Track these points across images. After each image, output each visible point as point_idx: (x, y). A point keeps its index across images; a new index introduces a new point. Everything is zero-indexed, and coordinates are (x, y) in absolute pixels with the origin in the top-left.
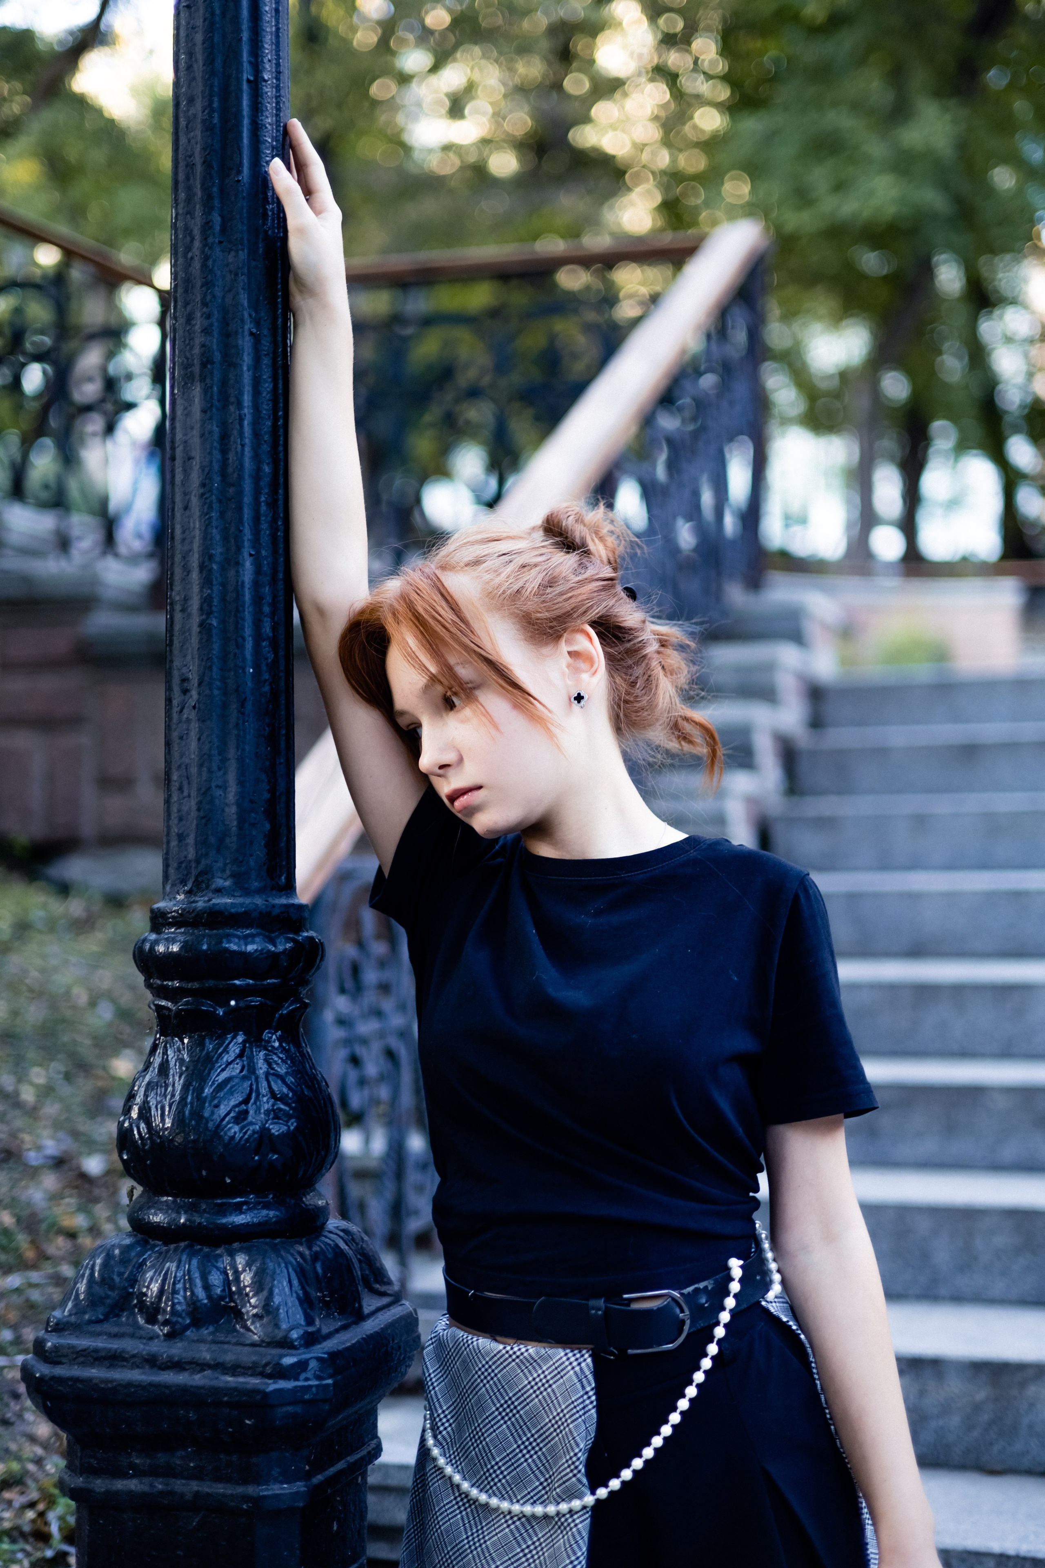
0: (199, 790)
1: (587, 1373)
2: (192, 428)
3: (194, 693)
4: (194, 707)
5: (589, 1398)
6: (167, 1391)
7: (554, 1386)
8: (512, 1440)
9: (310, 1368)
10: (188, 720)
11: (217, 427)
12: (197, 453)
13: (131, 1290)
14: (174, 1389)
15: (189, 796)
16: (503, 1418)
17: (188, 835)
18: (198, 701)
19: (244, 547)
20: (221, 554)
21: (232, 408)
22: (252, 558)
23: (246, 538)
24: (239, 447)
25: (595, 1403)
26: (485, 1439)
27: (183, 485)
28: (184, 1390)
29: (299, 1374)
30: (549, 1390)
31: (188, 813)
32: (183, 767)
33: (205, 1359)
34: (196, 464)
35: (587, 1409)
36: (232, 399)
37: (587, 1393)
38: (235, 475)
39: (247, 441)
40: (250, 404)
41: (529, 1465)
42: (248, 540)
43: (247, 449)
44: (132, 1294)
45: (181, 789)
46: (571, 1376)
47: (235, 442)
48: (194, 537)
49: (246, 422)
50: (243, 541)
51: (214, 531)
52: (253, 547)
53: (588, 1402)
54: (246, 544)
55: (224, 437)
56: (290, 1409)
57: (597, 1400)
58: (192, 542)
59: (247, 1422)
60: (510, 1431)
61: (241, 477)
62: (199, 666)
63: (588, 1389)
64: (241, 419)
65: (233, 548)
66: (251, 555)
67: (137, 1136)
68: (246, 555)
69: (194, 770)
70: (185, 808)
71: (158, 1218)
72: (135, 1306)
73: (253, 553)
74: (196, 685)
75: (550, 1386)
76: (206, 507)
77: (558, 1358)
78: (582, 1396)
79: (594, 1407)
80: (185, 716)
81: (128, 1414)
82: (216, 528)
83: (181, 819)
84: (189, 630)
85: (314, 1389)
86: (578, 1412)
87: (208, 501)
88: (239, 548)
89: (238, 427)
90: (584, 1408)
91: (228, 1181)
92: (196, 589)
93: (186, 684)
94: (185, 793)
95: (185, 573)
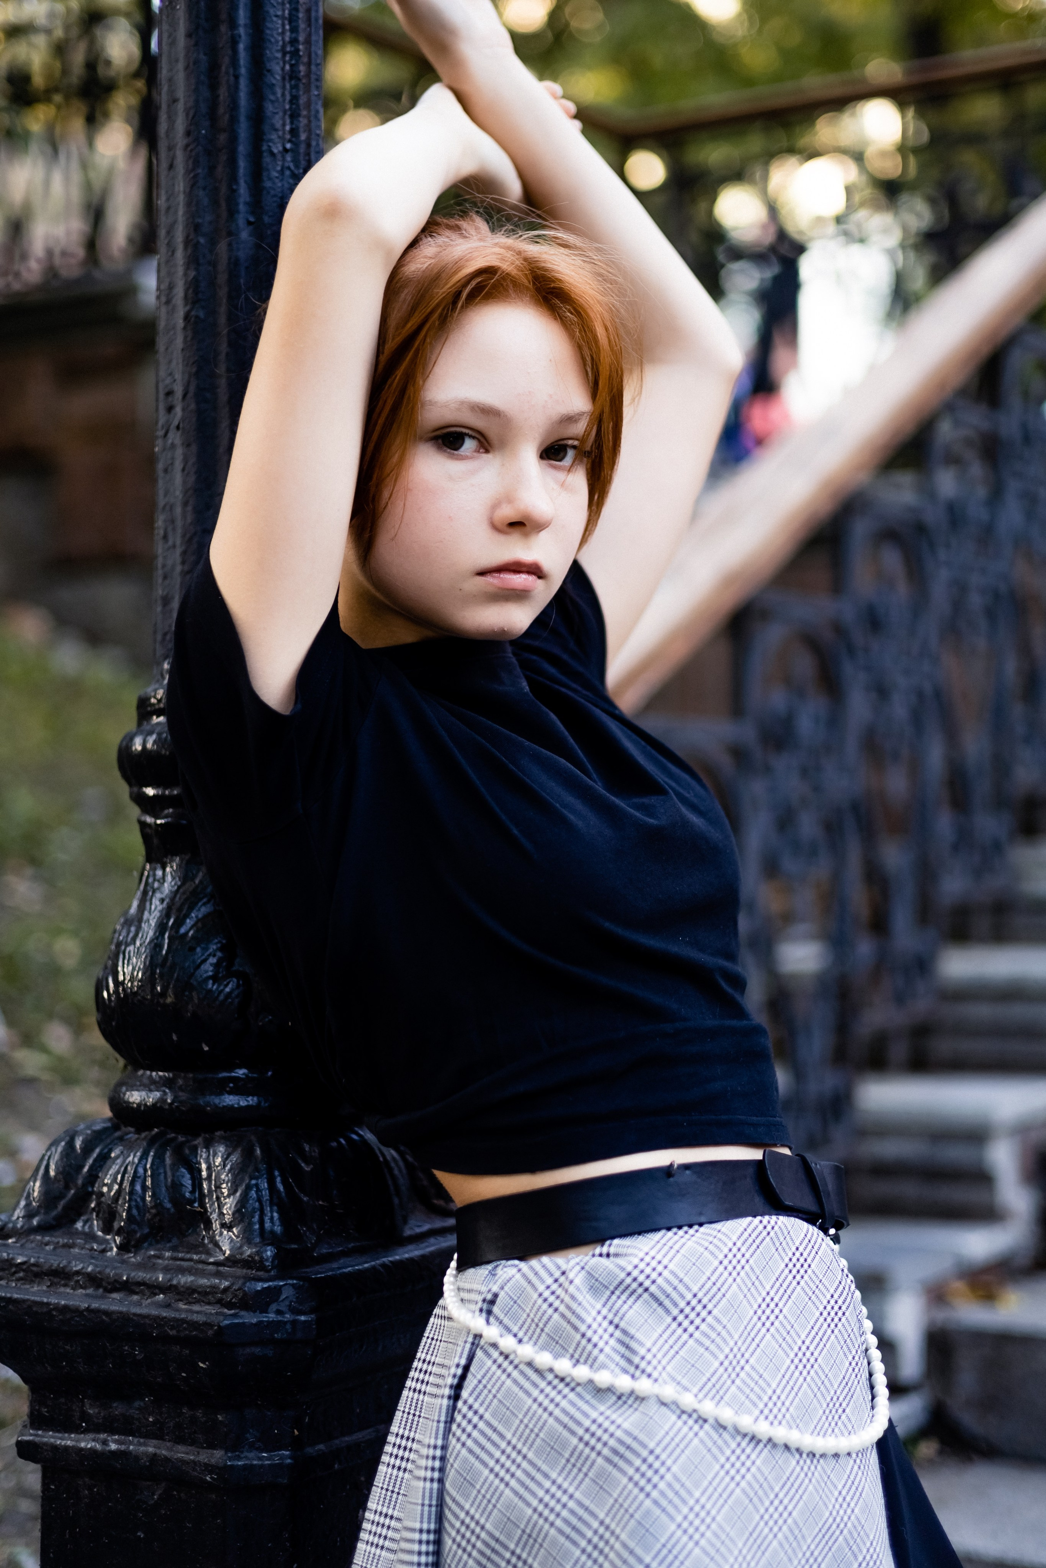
0: (183, 536)
2: (177, 61)
3: (178, 411)
4: (178, 428)
9: (283, 1297)
10: (173, 446)
11: (205, 54)
12: (181, 93)
13: (90, 1189)
14: (115, 1317)
15: (174, 546)
17: (173, 598)
18: (183, 419)
19: (238, 212)
20: (210, 223)
21: (223, 28)
22: (251, 227)
23: (241, 200)
24: (232, 78)
27: (167, 136)
28: (125, 1319)
31: (173, 567)
32: (168, 508)
34: (180, 106)
36: (224, 16)
38: (227, 117)
39: (243, 71)
40: (248, 21)
42: (246, 203)
43: (243, 83)
44: (93, 1193)
45: (165, 537)
47: (227, 73)
48: (179, 204)
49: (241, 46)
50: (237, 204)
51: (201, 193)
52: (253, 213)
54: (242, 207)
55: (213, 68)
58: (176, 212)
59: (201, 1365)
61: (234, 120)
62: (183, 373)
64: (234, 42)
65: (224, 214)
66: (249, 223)
68: (241, 222)
69: (178, 510)
70: (170, 563)
72: (93, 1209)
73: (252, 219)
74: (180, 397)
76: (190, 162)
80: (170, 441)
81: (68, 1347)
82: (204, 189)
83: (165, 577)
84: (174, 328)
87: (193, 154)
88: (232, 212)
89: (230, 52)
91: (206, 1049)
92: (180, 271)
93: (170, 399)
94: (170, 543)
95: (170, 253)
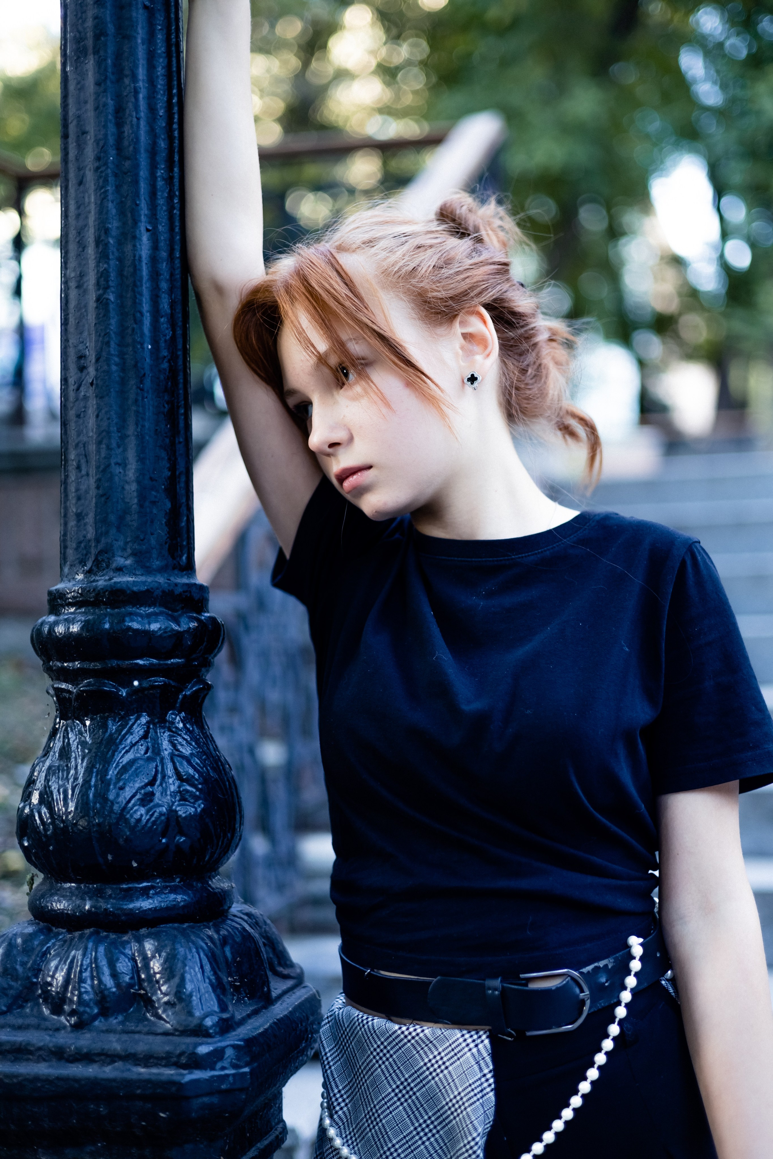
0: (98, 467)
1: (485, 1054)
2: (86, 102)
3: (92, 371)
4: (92, 384)
5: (487, 1080)
6: (76, 1085)
7: (450, 1068)
8: (409, 1122)
9: (226, 1056)
10: (85, 398)
11: (112, 99)
12: (91, 127)
13: (35, 980)
14: (83, 1082)
15: (88, 475)
16: (399, 1099)
17: (87, 515)
18: (96, 377)
19: (140, 221)
20: (118, 228)
21: (127, 81)
22: (148, 233)
23: (142, 212)
24: (135, 120)
25: (493, 1086)
26: (381, 1120)
27: (77, 159)
28: (94, 1083)
29: (215, 1063)
30: (446, 1072)
31: (87, 492)
32: (81, 445)
33: (115, 1050)
34: (90, 139)
35: (485, 1092)
36: (127, 72)
37: (484, 1075)
38: (131, 148)
39: (142, 114)
40: (145, 78)
41: (426, 1148)
42: (145, 215)
43: (142, 123)
44: (36, 984)
45: (79, 468)
46: (468, 1058)
47: (131, 115)
48: (89, 212)
49: (141, 96)
50: (140, 215)
51: (110, 205)
52: (150, 223)
53: (486, 1085)
54: (143, 218)
55: (119, 110)
56: (206, 1100)
57: (495, 1082)
58: (87, 218)
59: (162, 1115)
60: (407, 1113)
61: (136, 151)
62: (97, 341)
63: (486, 1071)
64: (136, 92)
65: (130, 222)
66: (148, 230)
67: (38, 821)
68: (143, 229)
69: (92, 447)
70: (83, 487)
71: (60, 905)
72: (40, 996)
73: (150, 228)
74: (93, 361)
75: (447, 1068)
76: (101, 181)
77: (454, 1039)
78: (480, 1079)
79: (492, 1090)
80: (82, 394)
81: (36, 1110)
82: (112, 202)
83: (79, 498)
84: (86, 306)
85: (231, 1079)
86: (475, 1095)
87: (104, 174)
88: (136, 222)
89: (133, 100)
90: (482, 1091)
91: (135, 865)
92: (92, 263)
93: (82, 361)
94: (84, 472)
95: (81, 249)
